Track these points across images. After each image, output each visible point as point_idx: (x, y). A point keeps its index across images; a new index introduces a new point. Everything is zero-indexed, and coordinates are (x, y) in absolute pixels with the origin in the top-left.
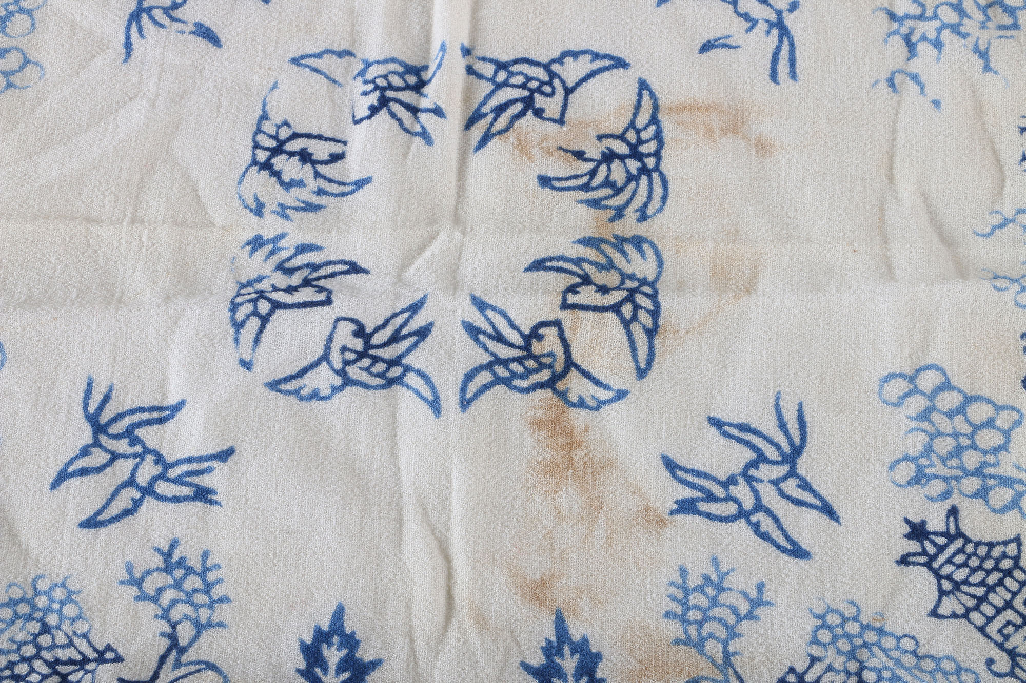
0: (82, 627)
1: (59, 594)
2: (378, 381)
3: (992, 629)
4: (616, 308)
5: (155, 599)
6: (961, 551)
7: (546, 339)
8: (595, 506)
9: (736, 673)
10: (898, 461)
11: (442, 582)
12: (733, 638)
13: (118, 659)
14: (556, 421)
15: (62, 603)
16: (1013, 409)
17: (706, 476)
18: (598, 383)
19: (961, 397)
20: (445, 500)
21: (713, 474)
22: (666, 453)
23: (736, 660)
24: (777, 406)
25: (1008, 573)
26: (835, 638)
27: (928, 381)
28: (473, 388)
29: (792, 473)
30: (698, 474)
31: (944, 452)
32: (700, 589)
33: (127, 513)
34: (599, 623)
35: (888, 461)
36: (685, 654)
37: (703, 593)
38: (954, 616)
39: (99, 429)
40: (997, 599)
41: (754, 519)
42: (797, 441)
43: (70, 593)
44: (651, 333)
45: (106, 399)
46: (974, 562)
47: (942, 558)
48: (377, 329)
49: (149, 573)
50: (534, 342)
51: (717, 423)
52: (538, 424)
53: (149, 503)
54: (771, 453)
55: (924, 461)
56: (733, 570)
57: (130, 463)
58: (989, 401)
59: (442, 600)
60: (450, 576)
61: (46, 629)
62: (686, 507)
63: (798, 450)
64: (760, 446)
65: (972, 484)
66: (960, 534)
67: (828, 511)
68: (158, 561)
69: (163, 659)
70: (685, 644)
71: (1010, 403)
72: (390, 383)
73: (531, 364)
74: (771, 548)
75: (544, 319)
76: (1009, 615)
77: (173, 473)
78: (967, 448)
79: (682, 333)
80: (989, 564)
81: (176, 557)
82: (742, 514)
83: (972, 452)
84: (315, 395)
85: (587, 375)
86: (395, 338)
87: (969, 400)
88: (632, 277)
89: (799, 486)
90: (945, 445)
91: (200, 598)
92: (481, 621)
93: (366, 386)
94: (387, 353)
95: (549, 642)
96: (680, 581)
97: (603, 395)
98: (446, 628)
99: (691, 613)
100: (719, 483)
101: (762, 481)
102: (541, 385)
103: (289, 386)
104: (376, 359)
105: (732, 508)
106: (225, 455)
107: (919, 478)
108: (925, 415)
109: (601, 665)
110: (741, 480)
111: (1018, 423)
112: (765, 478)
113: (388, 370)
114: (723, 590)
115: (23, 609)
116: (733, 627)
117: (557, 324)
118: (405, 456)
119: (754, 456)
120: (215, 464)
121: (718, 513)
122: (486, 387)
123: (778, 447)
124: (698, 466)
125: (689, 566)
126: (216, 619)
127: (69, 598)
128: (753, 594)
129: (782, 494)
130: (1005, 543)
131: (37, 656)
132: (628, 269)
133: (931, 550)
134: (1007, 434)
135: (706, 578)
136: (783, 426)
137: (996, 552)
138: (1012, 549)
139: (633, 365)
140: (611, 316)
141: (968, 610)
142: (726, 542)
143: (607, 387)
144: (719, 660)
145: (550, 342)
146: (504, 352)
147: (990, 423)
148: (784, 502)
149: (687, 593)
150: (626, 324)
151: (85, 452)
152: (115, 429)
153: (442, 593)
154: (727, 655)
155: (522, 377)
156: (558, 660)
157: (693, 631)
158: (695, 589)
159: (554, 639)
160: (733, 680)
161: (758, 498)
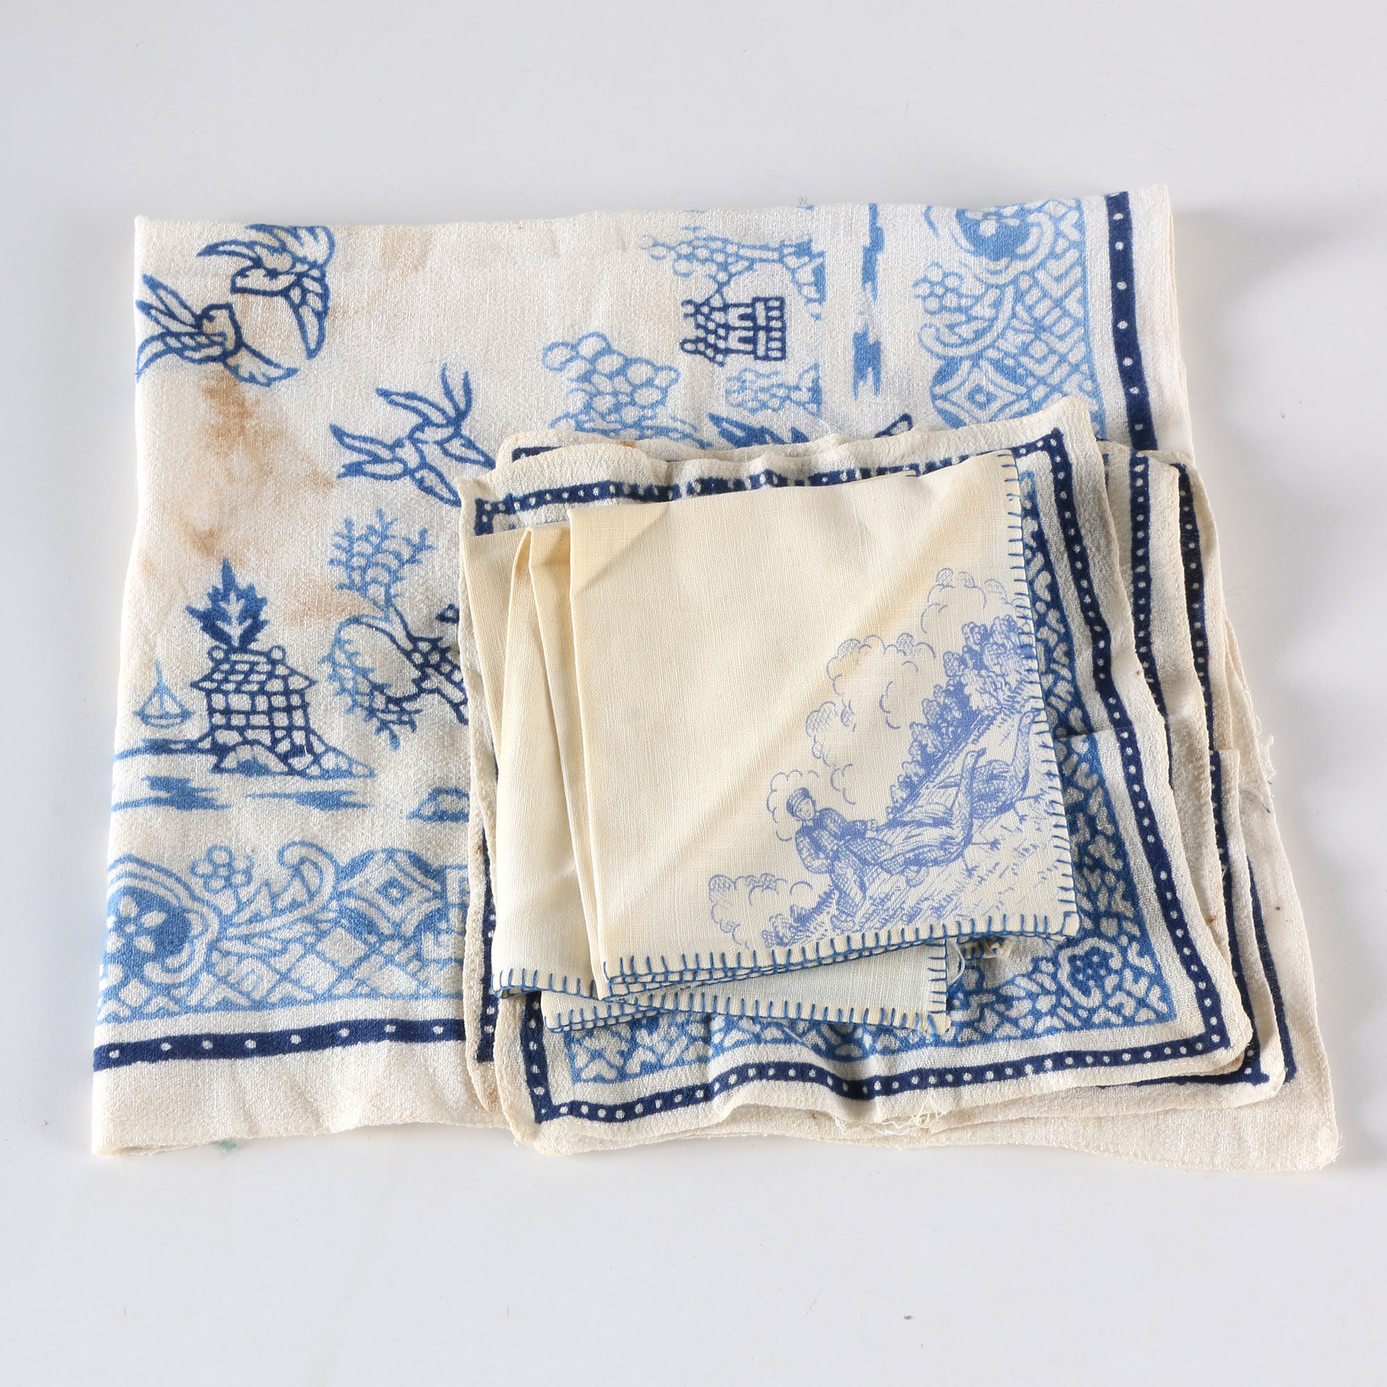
4: (285, 293)
7: (217, 320)
8: (265, 472)
9: (396, 610)
10: (559, 419)
12: (395, 582)
14: (228, 392)
16: (670, 369)
17: (372, 441)
18: (268, 362)
19: (621, 360)
21: (380, 438)
22: (334, 422)
23: (398, 602)
24: (443, 374)
27: (589, 347)
28: (144, 357)
29: (457, 434)
30: (365, 439)
31: (604, 409)
32: (365, 538)
34: (264, 571)
35: (549, 418)
36: (347, 595)
37: (367, 540)
41: (418, 475)
42: (462, 406)
44: (321, 316)
50: (206, 322)
51: (385, 394)
52: (210, 392)
54: (436, 417)
55: (583, 417)
56: (396, 520)
58: (648, 362)
62: (354, 470)
63: (461, 415)
64: (426, 411)
67: (489, 464)
70: (349, 588)
71: (668, 363)
73: (203, 339)
74: (434, 500)
75: (214, 302)
78: (626, 405)
79: (351, 313)
82: (408, 472)
83: (630, 408)
85: (257, 354)
87: (628, 362)
88: (303, 260)
89: (463, 445)
90: (604, 403)
92: (149, 568)
95: (216, 589)
96: (345, 532)
97: (274, 373)
99: (355, 559)
100: (385, 446)
101: (427, 442)
102: (213, 359)
105: (398, 468)
108: (586, 377)
109: (265, 608)
110: (407, 443)
111: (675, 381)
112: (430, 440)
114: (386, 537)
116: (396, 572)
117: (228, 307)
119: (420, 420)
121: (384, 473)
122: (157, 356)
123: (443, 412)
124: (365, 432)
125: (354, 519)
128: (416, 539)
129: (446, 453)
132: (300, 253)
134: (665, 391)
135: (371, 528)
136: (448, 393)
142: (390, 497)
143: (277, 366)
144: (381, 599)
145: (221, 323)
146: (175, 326)
147: (649, 383)
148: (447, 460)
150: (295, 307)
154: (389, 600)
155: (193, 349)
156: (222, 604)
157: (357, 577)
158: (359, 538)
159: (220, 586)
160: (393, 616)
161: (423, 457)
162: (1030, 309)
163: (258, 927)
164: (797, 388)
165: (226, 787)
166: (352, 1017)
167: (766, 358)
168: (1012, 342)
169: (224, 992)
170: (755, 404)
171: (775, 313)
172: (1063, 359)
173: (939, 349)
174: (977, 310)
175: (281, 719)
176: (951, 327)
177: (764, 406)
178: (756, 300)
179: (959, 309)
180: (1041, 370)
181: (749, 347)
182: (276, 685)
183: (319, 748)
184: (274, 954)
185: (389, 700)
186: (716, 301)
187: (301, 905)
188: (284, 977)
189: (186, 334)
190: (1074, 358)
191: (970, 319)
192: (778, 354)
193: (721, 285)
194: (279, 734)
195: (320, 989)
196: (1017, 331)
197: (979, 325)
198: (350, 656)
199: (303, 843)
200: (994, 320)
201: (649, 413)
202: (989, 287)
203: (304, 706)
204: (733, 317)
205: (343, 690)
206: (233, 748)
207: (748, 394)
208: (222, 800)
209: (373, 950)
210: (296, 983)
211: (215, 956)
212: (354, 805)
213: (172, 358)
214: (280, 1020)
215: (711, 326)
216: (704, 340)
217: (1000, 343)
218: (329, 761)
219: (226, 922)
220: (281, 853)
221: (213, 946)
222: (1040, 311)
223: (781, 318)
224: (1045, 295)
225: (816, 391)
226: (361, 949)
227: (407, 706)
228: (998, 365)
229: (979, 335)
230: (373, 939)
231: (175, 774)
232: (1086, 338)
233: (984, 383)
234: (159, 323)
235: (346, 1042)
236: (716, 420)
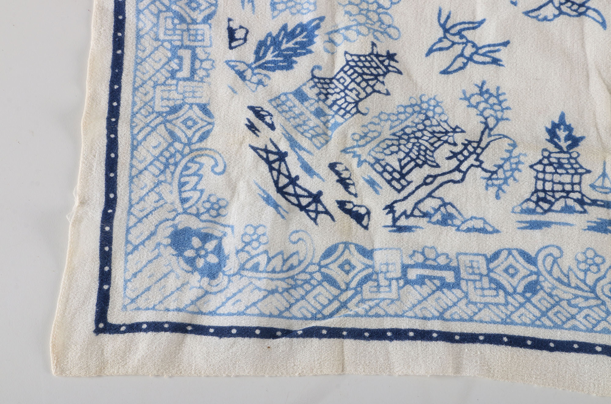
0: (444, 118)
1: (432, 103)
2: (575, 13)
5: (476, 107)
13: (463, 131)
15: (435, 107)
33: (461, 68)
39: (446, 31)
43: (438, 102)
45: (448, 17)
49: (473, 95)
53: (470, 65)
57: (461, 47)
61: (427, 118)
68: (477, 90)
69: (483, 133)
77: (481, 52)
81: (485, 89)
84: (545, 19)
91: (497, 107)
93: (570, 15)
103: (533, 14)
104: (573, 3)
106: (506, 44)
115: (417, 109)
118: (589, 47)
120: (501, 48)
126: (505, 116)
127: (437, 105)
131: (425, 129)
151: (440, 40)
152: (453, 31)
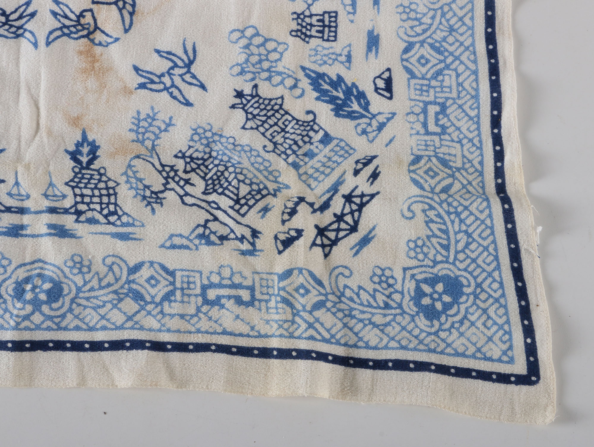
3: (268, 134)
4: (115, 3)
6: (257, 102)
7: (86, 17)
8: (102, 86)
9: (156, 152)
10: (234, 66)
11: (35, 118)
12: (157, 139)
14: (89, 51)
16: (285, 43)
17: (151, 73)
18: (107, 35)
19: (263, 39)
20: (38, 85)
21: (155, 72)
22: (135, 64)
23: (157, 148)
24: (184, 44)
25: (277, 111)
26: (201, 139)
27: (249, 32)
28: (52, 37)
29: (189, 72)
30: (148, 72)
31: (254, 62)
32: (145, 120)
34: (100, 134)
35: (230, 66)
36: (135, 145)
37: (146, 121)
38: (252, 128)
40: (271, 122)
41: (170, 90)
42: (192, 58)
44: (132, 14)
46: (262, 107)
47: (249, 105)
48: (12, 13)
50: (81, 19)
51: (158, 52)
52: (81, 53)
54: (180, 63)
55: (244, 66)
56: (159, 112)
58: (275, 41)
59: (34, 125)
60: (38, 115)
62: (142, 86)
63: (191, 62)
64: (175, 60)
65: (265, 75)
66: (257, 95)
67: (203, 87)
70: (136, 142)
71: (284, 41)
72: (18, 36)
73: (79, 28)
74: (176, 102)
75: (85, 8)
76: (276, 128)
78: (264, 60)
79: (145, 14)
80: (269, 108)
82: (166, 89)
83: (266, 62)
85: (103, 32)
86: (21, 17)
87: (266, 40)
89: (191, 77)
90: (254, 59)
92: (50, 133)
93: (7, 37)
94: (17, 24)
95: (78, 142)
96: (137, 116)
97: (110, 40)
98: (35, 136)
99: (140, 129)
100: (157, 76)
101: (175, 75)
102: (83, 37)
104: (11, 26)
105: (162, 86)
107: (242, 72)
108: (247, 47)
109: (99, 150)
110: (166, 75)
111: (286, 49)
112: (177, 74)
113: (17, 31)
114: (155, 120)
116: (158, 135)
117: (91, 10)
119: (173, 65)
121: (155, 88)
122: (58, 37)
123: (183, 61)
124: (148, 69)
125: (141, 110)
128: (167, 121)
129: (183, 80)
130: (277, 99)
133: (245, 102)
134: (281, 54)
135: (148, 115)
136: (186, 52)
137: (273, 103)
138: (279, 101)
139: (122, 27)
140: (114, 7)
141: (258, 126)
142: (158, 100)
143: (111, 37)
144: (150, 147)
145: (88, 19)
146: (67, 23)
147: (275, 50)
148: (184, 83)
149: (139, 121)
150: (120, 10)
153: (35, 123)
154: (153, 146)
155: (75, 33)
156: (81, 148)
157: (140, 137)
158: (143, 120)
159: (80, 140)
160: (155, 155)
161: (173, 82)
162: (448, 21)
163: (93, 294)
164: (341, 55)
165: (81, 229)
166: (132, 338)
167: (328, 40)
168: (439, 35)
169: (76, 322)
170: (321, 62)
171: (333, 19)
172: (462, 44)
173: (406, 38)
174: (424, 20)
175: (105, 200)
176: (412, 28)
177: (325, 63)
178: (325, 12)
179: (416, 19)
180: (451, 49)
181: (320, 35)
182: (102, 185)
183: (120, 213)
184: (99, 307)
185: (152, 192)
186: (307, 13)
187: (112, 285)
188: (103, 317)
189: (72, 26)
190: (466, 44)
191: (421, 24)
192: (333, 39)
193: (309, 6)
194: (104, 206)
195: (118, 324)
196: (442, 30)
197: (424, 27)
198: (134, 173)
199: (113, 256)
200: (431, 25)
201: (274, 65)
202: (430, 9)
203: (115, 194)
204: (314, 20)
205: (132, 188)
206: (84, 212)
207: (319, 57)
208: (79, 235)
209: (142, 308)
210: (108, 320)
211: (74, 306)
212: (135, 239)
213: (65, 38)
214: (99, 336)
215: (304, 24)
216: (301, 31)
217: (434, 36)
218: (125, 219)
219: (79, 290)
220: (104, 260)
221: (73, 301)
222: (452, 22)
223: (335, 21)
224: (455, 15)
225: (349, 57)
226: (136, 307)
227: (160, 195)
228: (432, 46)
229: (425, 31)
230: (142, 303)
231: (60, 223)
232: (472, 35)
233: (425, 54)
234: (60, 22)
235: (128, 349)
236: (303, 68)
